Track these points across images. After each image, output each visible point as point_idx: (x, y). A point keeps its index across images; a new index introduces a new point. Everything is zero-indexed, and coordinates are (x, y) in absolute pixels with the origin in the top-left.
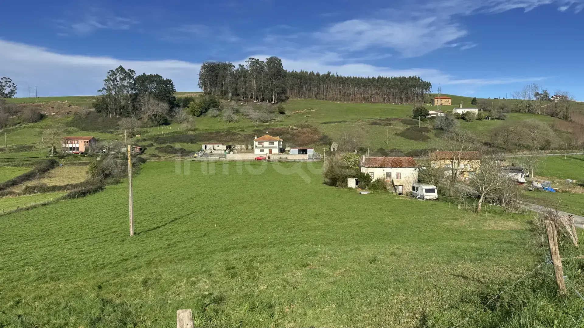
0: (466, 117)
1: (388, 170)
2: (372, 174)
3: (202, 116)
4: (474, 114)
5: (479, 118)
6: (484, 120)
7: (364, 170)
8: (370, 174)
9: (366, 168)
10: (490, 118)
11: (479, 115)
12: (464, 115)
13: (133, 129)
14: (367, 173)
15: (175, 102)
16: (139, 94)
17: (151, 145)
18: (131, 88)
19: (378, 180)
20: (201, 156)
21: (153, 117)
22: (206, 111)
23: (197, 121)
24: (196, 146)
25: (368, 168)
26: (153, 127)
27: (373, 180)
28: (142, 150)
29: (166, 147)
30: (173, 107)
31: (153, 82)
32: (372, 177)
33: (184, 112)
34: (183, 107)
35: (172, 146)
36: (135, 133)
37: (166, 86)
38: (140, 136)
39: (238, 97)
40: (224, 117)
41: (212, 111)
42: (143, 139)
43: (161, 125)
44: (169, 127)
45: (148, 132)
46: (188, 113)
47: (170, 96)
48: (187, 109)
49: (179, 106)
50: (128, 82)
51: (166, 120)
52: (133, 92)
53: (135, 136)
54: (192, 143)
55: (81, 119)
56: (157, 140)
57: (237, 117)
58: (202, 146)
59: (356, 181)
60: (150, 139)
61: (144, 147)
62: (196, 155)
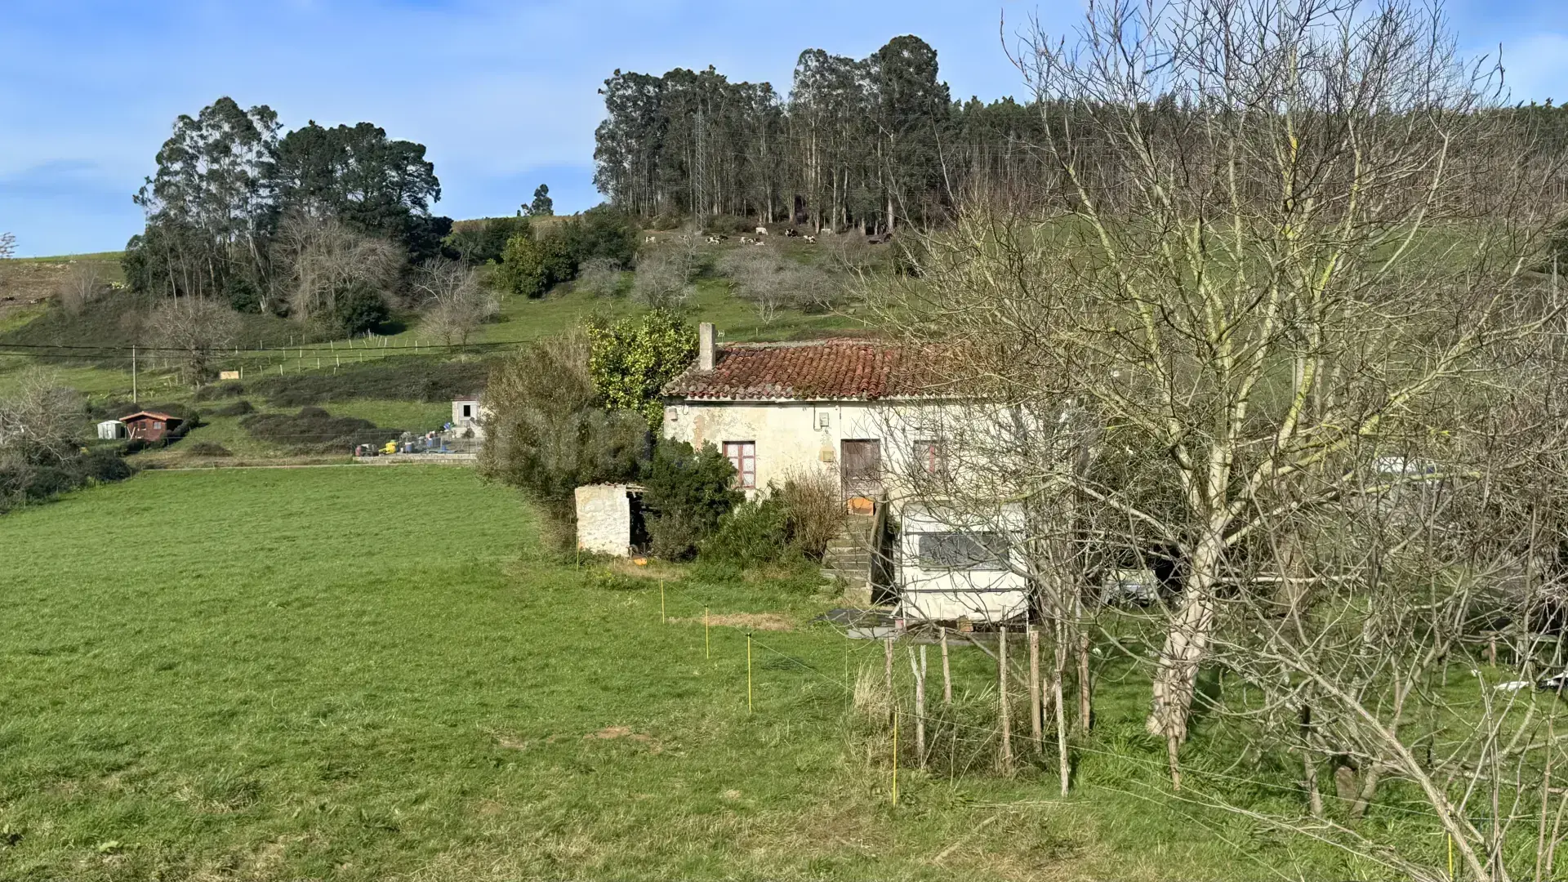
1: (855, 420)
2: (748, 449)
3: (554, 294)
7: (684, 426)
8: (732, 450)
9: (696, 410)
13: (203, 348)
14: (710, 449)
15: (447, 240)
16: (287, 206)
17: (245, 408)
18: (252, 184)
19: (776, 493)
20: (414, 451)
21: (331, 303)
22: (574, 270)
23: (521, 313)
24: (433, 410)
25: (716, 410)
26: (319, 340)
27: (749, 495)
28: (175, 431)
29: (302, 416)
30: (421, 259)
31: (343, 157)
32: (748, 479)
33: (469, 280)
34: (477, 260)
35: (324, 414)
36: (213, 361)
37: (397, 167)
38: (234, 375)
39: (742, 220)
40: (635, 294)
41: (596, 274)
42: (234, 389)
43: (359, 331)
44: (386, 340)
45: (278, 361)
46: (489, 284)
47: (416, 211)
48: (492, 269)
49: (452, 255)
50: (246, 157)
51: (383, 311)
52: (265, 198)
53: (217, 375)
54: (430, 399)
55: (61, 317)
56: (287, 390)
57: (690, 291)
58: (457, 407)
59: (635, 503)
60: (261, 387)
61: (195, 416)
62: (390, 446)
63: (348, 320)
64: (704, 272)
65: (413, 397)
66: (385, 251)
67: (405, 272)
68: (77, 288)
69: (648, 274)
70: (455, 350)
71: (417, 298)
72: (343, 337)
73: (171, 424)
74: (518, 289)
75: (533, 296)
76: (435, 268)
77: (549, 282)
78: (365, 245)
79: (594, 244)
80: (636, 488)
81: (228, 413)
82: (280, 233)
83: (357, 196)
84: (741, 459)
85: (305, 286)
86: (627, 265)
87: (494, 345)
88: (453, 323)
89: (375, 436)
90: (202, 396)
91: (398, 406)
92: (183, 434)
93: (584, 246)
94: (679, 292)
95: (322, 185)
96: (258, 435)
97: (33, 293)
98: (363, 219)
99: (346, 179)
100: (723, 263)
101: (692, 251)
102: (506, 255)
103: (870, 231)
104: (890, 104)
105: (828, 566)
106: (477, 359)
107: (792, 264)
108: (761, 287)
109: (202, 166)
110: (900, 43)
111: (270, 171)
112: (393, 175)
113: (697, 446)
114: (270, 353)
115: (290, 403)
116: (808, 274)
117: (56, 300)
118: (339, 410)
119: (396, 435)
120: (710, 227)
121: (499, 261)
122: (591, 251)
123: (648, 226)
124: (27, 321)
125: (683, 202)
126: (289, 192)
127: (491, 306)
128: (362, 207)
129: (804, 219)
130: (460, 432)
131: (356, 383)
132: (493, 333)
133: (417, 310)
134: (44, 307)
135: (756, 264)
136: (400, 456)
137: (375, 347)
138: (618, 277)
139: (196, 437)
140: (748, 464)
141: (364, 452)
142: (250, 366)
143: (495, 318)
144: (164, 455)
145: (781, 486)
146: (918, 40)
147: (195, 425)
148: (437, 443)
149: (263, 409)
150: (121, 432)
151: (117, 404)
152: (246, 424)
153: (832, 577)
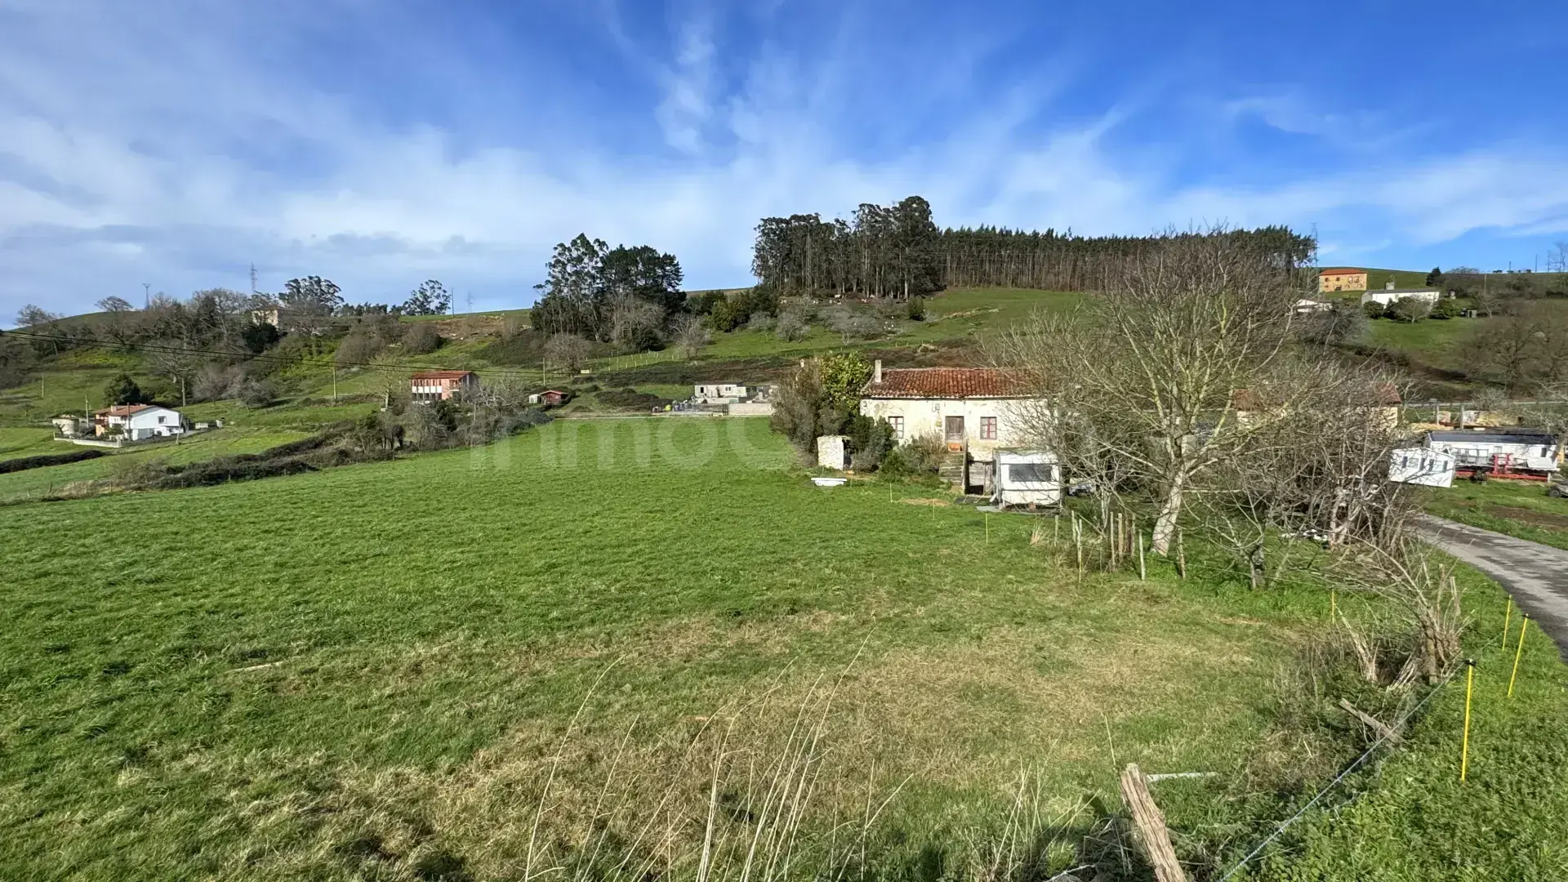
0: (1399, 312)
1: (952, 407)
2: (900, 420)
3: (737, 330)
4: (1427, 303)
5: (1441, 313)
6: (1456, 318)
7: (870, 409)
8: (892, 421)
9: (876, 402)
10: (1474, 312)
11: (1440, 304)
12: (1393, 309)
13: (574, 358)
14: (882, 420)
15: (684, 303)
16: (609, 287)
17: (596, 388)
18: (593, 278)
19: (914, 441)
20: (679, 410)
21: (630, 334)
22: (747, 318)
23: (720, 340)
24: (685, 389)
25: (885, 402)
26: (625, 354)
27: (901, 442)
28: (566, 400)
29: (623, 392)
30: (673, 313)
31: (636, 264)
32: (900, 434)
33: (696, 323)
34: (700, 313)
35: (633, 391)
36: (578, 365)
37: (662, 268)
38: (588, 372)
39: (830, 291)
40: (778, 330)
41: (758, 320)
42: (589, 379)
43: (644, 350)
44: (656, 354)
45: (608, 365)
46: (704, 325)
47: (670, 289)
48: (706, 318)
49: (687, 311)
50: (590, 265)
51: (655, 339)
52: (598, 284)
53: (579, 372)
54: (682, 384)
55: (502, 343)
56: (615, 379)
57: (807, 328)
58: (697, 388)
59: (846, 445)
60: (601, 377)
61: (574, 392)
62: (668, 408)
63: (638, 344)
64: (812, 318)
65: (674, 383)
66: (656, 309)
67: (665, 319)
68: (508, 328)
69: (786, 320)
70: (691, 359)
71: (671, 332)
72: (636, 353)
73: (563, 396)
74: (719, 328)
75: (727, 331)
76: (679, 317)
77: (735, 324)
78: (647, 307)
79: (757, 305)
80: (847, 438)
81: (587, 391)
82: (605, 301)
83: (642, 283)
84: (896, 423)
85: (618, 327)
86: (773, 315)
87: (710, 357)
88: (690, 345)
89: (661, 403)
90: (575, 382)
91: (667, 387)
92: (569, 401)
93: (752, 306)
94: (800, 329)
95: (625, 276)
96: (602, 402)
97: (486, 330)
98: (646, 294)
99: (637, 274)
100: (822, 314)
101: (806, 308)
102: (713, 310)
103: (895, 297)
104: (905, 232)
105: (942, 475)
106: (703, 363)
107: (858, 314)
108: (842, 326)
109: (569, 269)
110: (912, 200)
111: (601, 271)
112: (659, 272)
113: (876, 419)
114: (603, 360)
115: (616, 386)
116: (866, 319)
117: (499, 335)
118: (641, 389)
119: (670, 402)
120: (814, 295)
121: (710, 313)
122: (755, 308)
123: (782, 294)
124: (486, 345)
125: (800, 282)
126: (609, 280)
127: (707, 337)
128: (645, 288)
129: (861, 290)
130: (700, 401)
131: (646, 376)
132: (710, 350)
133: (672, 338)
134: (492, 338)
135: (838, 315)
136: (674, 413)
137: (653, 357)
138: (769, 321)
139: (574, 403)
140: (900, 427)
141: (656, 411)
142: (593, 367)
143: (711, 343)
144: (562, 412)
145: (917, 438)
146: (919, 198)
147: (575, 396)
148: (690, 406)
149: (604, 389)
150: (540, 400)
151: (535, 386)
152: (598, 396)
153: (945, 481)
